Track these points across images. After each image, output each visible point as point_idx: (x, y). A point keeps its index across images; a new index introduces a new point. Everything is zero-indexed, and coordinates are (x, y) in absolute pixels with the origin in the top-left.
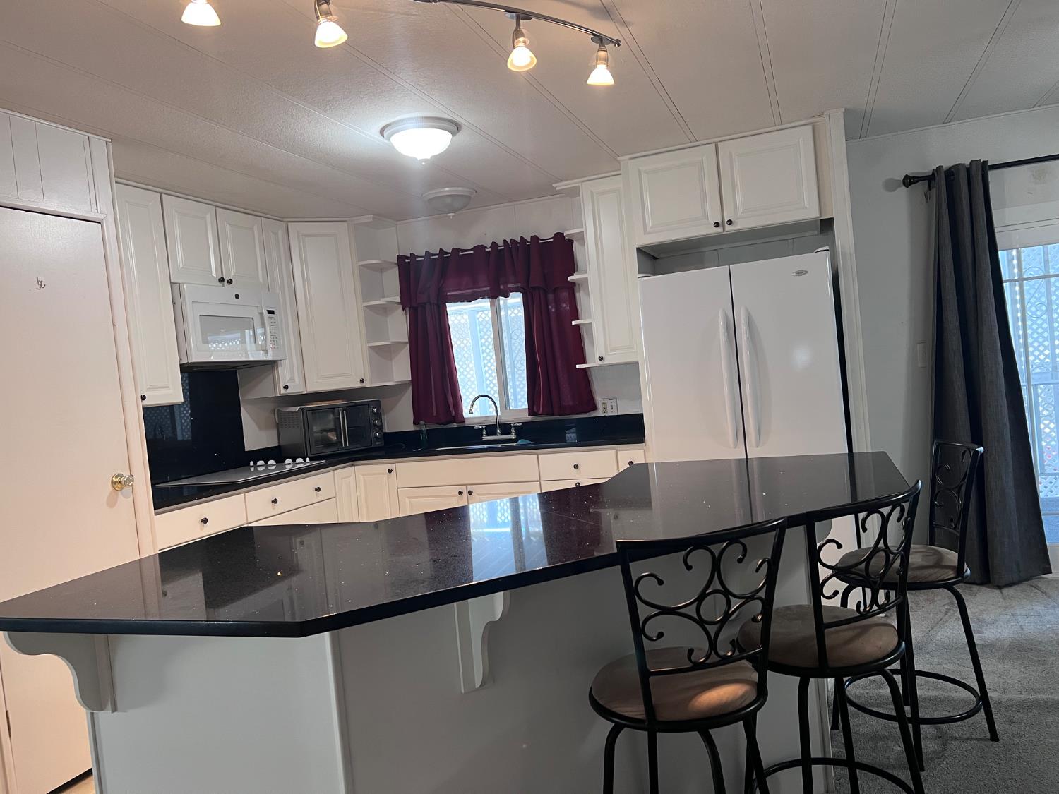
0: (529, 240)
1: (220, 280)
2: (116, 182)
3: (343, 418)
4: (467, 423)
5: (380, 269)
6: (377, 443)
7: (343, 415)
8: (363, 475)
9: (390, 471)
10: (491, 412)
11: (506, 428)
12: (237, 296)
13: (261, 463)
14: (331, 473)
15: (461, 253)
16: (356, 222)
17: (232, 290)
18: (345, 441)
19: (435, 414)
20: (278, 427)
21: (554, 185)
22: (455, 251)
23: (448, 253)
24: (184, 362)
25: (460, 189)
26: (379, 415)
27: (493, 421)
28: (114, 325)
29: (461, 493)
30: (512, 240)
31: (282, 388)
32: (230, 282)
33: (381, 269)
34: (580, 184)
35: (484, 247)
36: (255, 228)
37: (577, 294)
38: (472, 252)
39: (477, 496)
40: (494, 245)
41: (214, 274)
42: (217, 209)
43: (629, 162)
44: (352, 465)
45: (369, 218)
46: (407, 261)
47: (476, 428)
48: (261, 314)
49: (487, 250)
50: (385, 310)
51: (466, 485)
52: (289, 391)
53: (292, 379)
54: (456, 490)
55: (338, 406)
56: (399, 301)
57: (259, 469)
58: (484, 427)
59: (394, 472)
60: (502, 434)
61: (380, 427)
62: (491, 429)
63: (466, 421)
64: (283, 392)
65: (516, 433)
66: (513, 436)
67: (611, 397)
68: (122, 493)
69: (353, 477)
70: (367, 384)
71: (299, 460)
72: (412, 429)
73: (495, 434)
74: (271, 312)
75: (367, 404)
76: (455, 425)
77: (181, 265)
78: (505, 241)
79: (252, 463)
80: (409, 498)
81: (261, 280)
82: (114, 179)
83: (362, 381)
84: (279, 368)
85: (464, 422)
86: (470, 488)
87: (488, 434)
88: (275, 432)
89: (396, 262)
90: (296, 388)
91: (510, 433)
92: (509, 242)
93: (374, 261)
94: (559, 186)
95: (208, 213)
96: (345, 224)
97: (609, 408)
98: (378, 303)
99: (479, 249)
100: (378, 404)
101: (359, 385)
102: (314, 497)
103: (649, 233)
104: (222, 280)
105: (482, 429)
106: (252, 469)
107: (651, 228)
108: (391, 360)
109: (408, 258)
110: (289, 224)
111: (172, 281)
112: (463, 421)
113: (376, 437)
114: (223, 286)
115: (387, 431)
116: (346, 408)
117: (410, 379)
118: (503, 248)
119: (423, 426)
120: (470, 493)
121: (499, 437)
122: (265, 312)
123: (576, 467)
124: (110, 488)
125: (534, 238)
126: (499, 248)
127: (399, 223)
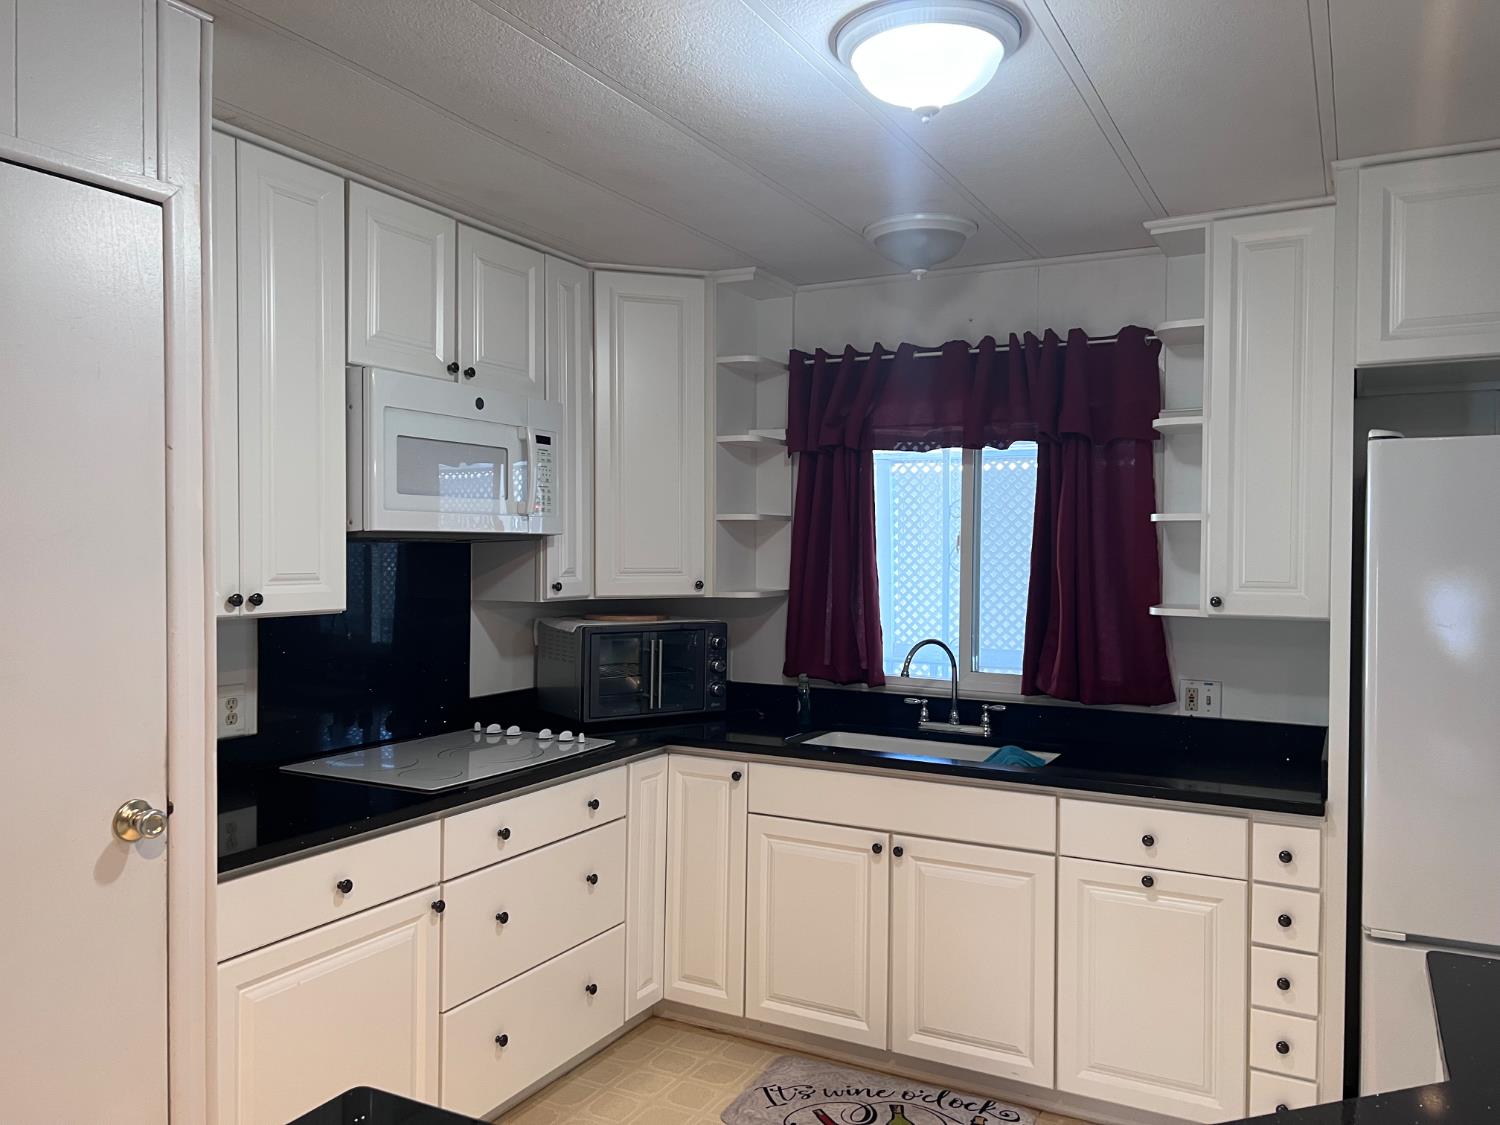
0: (1066, 338)
1: (449, 368)
2: (214, 128)
3: (657, 653)
4: (891, 688)
5: (753, 374)
6: (713, 705)
7: (657, 647)
8: (683, 773)
9: (736, 776)
10: (944, 674)
11: (970, 710)
12: (480, 404)
13: (494, 728)
14: (624, 768)
15: (917, 355)
16: (720, 281)
17: (469, 390)
18: (656, 698)
19: (827, 662)
20: (537, 653)
21: (1147, 225)
22: (906, 349)
23: (891, 353)
24: (356, 527)
25: (947, 218)
26: (721, 652)
27: (945, 691)
28: (168, 447)
29: (877, 849)
30: (1028, 335)
31: (549, 586)
32: (470, 373)
33: (756, 376)
34: (1206, 226)
35: (965, 345)
36: (532, 272)
37: (1157, 457)
38: (940, 353)
39: (910, 859)
40: (988, 342)
41: (440, 355)
42: (460, 225)
43: (1362, 172)
44: (664, 752)
45: (747, 274)
46: (807, 362)
47: (908, 701)
48: (524, 442)
49: (971, 351)
50: (754, 453)
51: (891, 833)
52: (562, 595)
53: (571, 572)
54: (868, 840)
55: (648, 629)
56: (784, 438)
57: (490, 740)
58: (925, 701)
59: (743, 780)
60: (962, 721)
61: (723, 675)
62: (940, 707)
63: (887, 682)
64: (551, 595)
65: (991, 724)
66: (984, 730)
67: (1210, 680)
68: (138, 848)
69: (662, 777)
70: (708, 592)
71: (566, 735)
72: (781, 684)
73: (947, 720)
74: (543, 440)
75: (702, 627)
76: (864, 687)
77: (373, 329)
78: (1013, 336)
79: (478, 726)
80: (768, 836)
81: (532, 374)
82: (210, 121)
83: (699, 585)
84: (549, 549)
85: (884, 684)
86: (898, 840)
87: (931, 718)
88: (530, 661)
89: (787, 363)
90: (575, 588)
91: (978, 723)
92: (1021, 338)
93: (746, 359)
94: (1157, 227)
95: (440, 229)
96: (700, 283)
97: (1201, 700)
98: (745, 438)
99: (955, 349)
100: (721, 631)
101: (692, 592)
102: (587, 819)
103: (1395, 338)
104: (453, 368)
105: (920, 706)
106: (477, 738)
107: (1401, 326)
108: (755, 547)
109: (810, 357)
110: (598, 274)
111: (349, 361)
112: (881, 680)
113: (712, 691)
114: (456, 381)
115: (732, 680)
116: (663, 633)
117: (787, 588)
118: (1007, 349)
119: (804, 683)
120: (898, 852)
121: (952, 727)
122: (532, 439)
123: (1148, 841)
124: (109, 836)
125: (1077, 335)
126: (997, 349)
127: (799, 288)
